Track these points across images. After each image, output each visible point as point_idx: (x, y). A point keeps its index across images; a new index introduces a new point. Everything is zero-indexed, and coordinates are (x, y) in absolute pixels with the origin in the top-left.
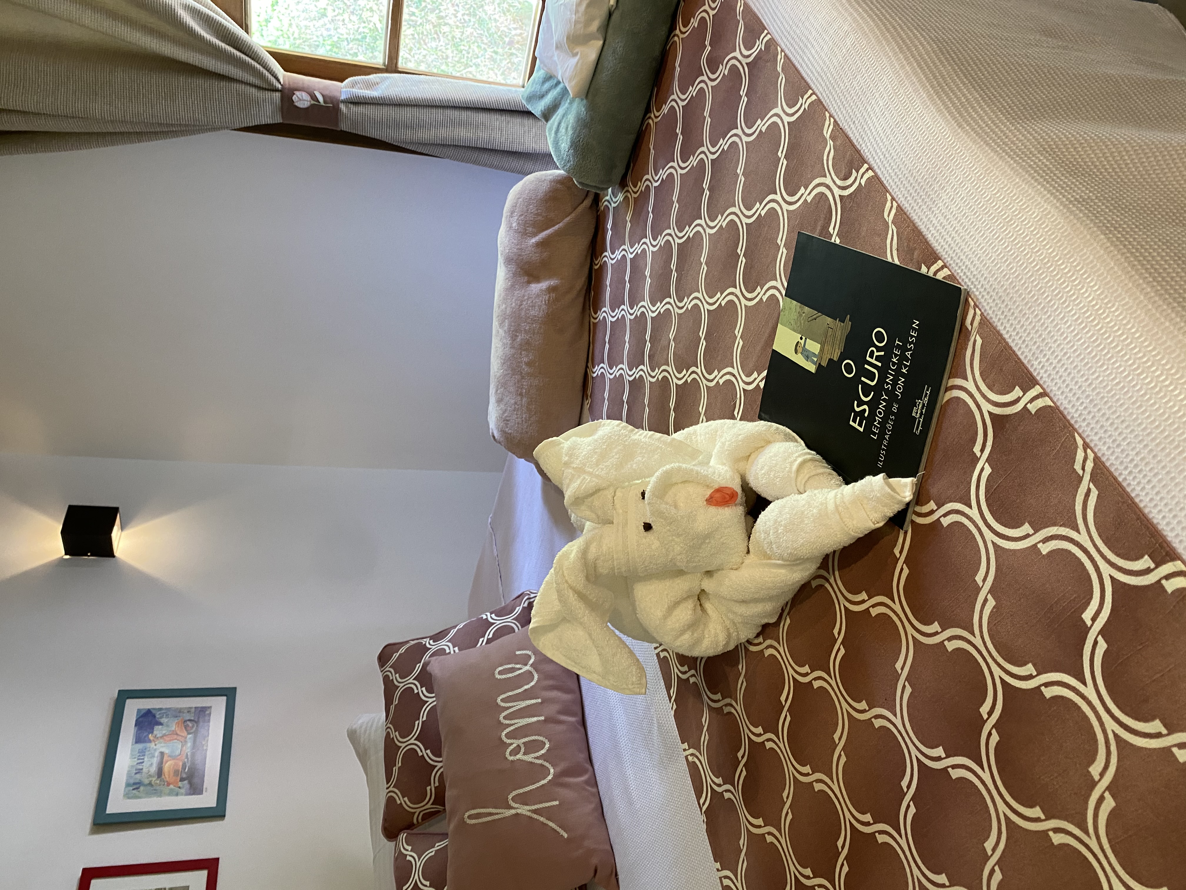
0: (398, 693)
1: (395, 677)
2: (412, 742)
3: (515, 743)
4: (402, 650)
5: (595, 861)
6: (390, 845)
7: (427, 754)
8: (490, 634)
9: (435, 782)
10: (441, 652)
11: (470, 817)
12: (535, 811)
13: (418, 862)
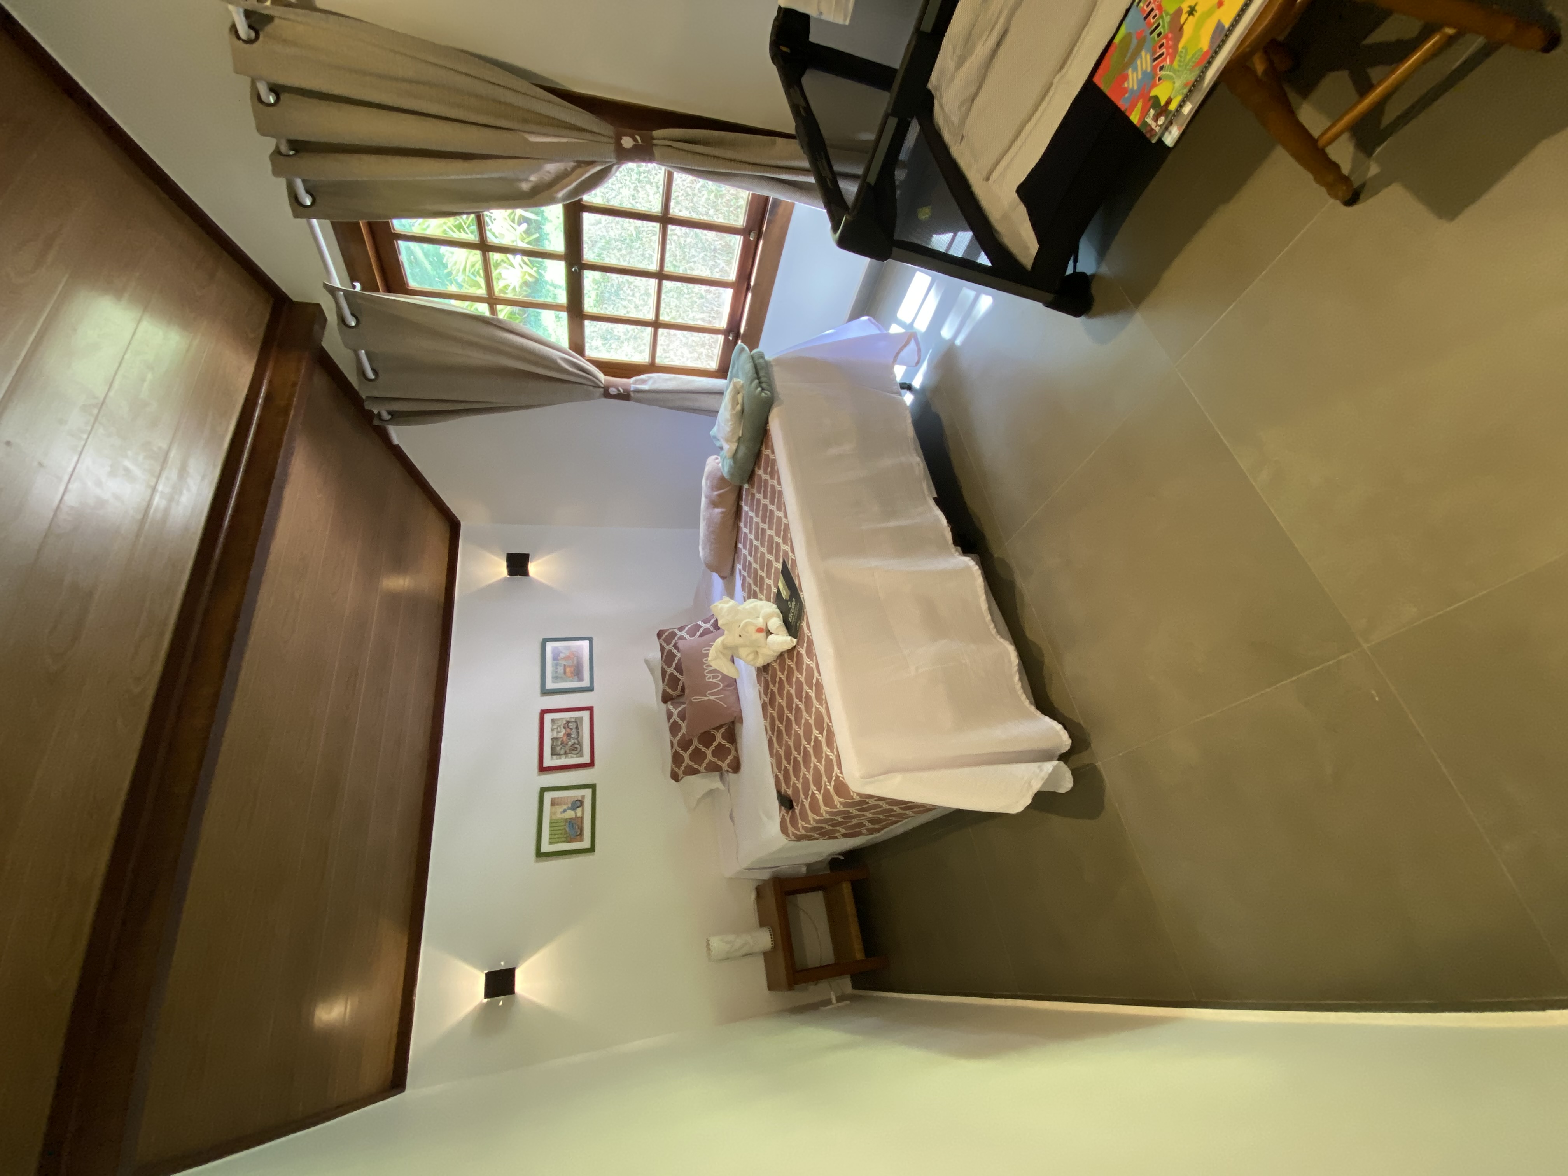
0: (666, 651)
1: (664, 645)
2: (671, 670)
3: (709, 675)
4: (667, 634)
5: (735, 714)
6: (663, 706)
7: (678, 675)
8: (701, 631)
9: (681, 684)
10: (682, 638)
11: (694, 699)
12: (716, 698)
13: (675, 712)
